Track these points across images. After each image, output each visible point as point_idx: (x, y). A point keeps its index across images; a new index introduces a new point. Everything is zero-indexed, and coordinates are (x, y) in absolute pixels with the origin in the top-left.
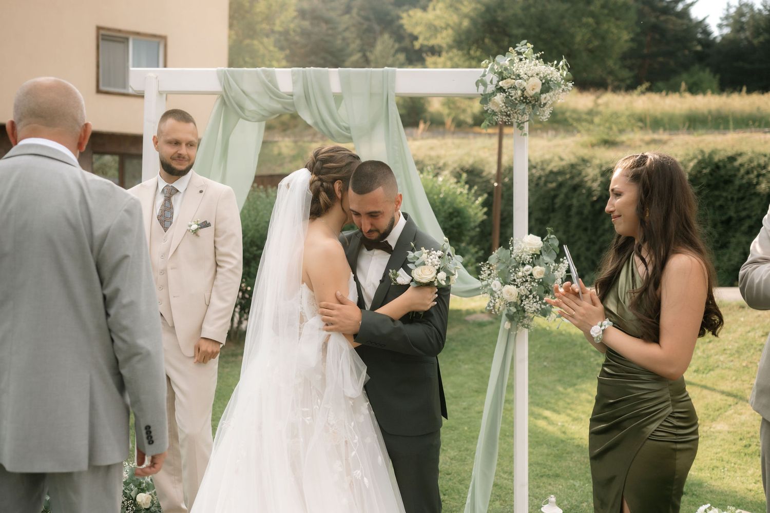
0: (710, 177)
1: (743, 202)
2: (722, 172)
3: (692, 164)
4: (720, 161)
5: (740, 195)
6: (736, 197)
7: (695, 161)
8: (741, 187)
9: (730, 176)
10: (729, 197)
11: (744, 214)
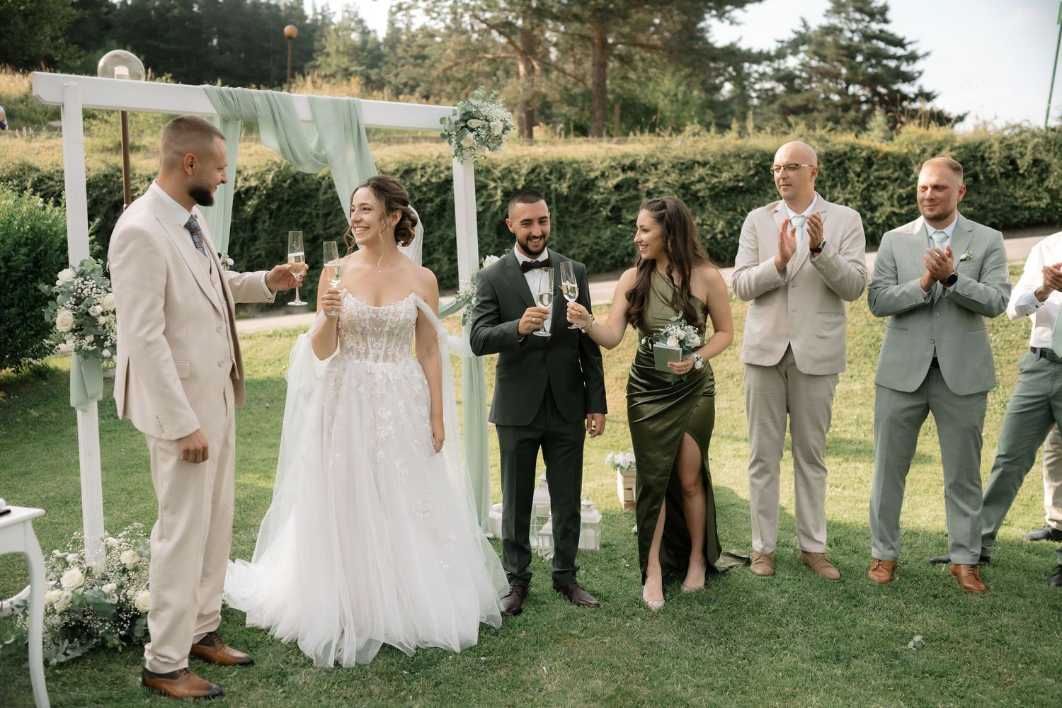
0: (291, 192)
1: (329, 218)
2: (303, 186)
3: (269, 177)
4: (297, 173)
5: (325, 211)
6: (321, 213)
7: (273, 173)
8: (326, 203)
9: (310, 190)
10: (314, 213)
11: (333, 231)
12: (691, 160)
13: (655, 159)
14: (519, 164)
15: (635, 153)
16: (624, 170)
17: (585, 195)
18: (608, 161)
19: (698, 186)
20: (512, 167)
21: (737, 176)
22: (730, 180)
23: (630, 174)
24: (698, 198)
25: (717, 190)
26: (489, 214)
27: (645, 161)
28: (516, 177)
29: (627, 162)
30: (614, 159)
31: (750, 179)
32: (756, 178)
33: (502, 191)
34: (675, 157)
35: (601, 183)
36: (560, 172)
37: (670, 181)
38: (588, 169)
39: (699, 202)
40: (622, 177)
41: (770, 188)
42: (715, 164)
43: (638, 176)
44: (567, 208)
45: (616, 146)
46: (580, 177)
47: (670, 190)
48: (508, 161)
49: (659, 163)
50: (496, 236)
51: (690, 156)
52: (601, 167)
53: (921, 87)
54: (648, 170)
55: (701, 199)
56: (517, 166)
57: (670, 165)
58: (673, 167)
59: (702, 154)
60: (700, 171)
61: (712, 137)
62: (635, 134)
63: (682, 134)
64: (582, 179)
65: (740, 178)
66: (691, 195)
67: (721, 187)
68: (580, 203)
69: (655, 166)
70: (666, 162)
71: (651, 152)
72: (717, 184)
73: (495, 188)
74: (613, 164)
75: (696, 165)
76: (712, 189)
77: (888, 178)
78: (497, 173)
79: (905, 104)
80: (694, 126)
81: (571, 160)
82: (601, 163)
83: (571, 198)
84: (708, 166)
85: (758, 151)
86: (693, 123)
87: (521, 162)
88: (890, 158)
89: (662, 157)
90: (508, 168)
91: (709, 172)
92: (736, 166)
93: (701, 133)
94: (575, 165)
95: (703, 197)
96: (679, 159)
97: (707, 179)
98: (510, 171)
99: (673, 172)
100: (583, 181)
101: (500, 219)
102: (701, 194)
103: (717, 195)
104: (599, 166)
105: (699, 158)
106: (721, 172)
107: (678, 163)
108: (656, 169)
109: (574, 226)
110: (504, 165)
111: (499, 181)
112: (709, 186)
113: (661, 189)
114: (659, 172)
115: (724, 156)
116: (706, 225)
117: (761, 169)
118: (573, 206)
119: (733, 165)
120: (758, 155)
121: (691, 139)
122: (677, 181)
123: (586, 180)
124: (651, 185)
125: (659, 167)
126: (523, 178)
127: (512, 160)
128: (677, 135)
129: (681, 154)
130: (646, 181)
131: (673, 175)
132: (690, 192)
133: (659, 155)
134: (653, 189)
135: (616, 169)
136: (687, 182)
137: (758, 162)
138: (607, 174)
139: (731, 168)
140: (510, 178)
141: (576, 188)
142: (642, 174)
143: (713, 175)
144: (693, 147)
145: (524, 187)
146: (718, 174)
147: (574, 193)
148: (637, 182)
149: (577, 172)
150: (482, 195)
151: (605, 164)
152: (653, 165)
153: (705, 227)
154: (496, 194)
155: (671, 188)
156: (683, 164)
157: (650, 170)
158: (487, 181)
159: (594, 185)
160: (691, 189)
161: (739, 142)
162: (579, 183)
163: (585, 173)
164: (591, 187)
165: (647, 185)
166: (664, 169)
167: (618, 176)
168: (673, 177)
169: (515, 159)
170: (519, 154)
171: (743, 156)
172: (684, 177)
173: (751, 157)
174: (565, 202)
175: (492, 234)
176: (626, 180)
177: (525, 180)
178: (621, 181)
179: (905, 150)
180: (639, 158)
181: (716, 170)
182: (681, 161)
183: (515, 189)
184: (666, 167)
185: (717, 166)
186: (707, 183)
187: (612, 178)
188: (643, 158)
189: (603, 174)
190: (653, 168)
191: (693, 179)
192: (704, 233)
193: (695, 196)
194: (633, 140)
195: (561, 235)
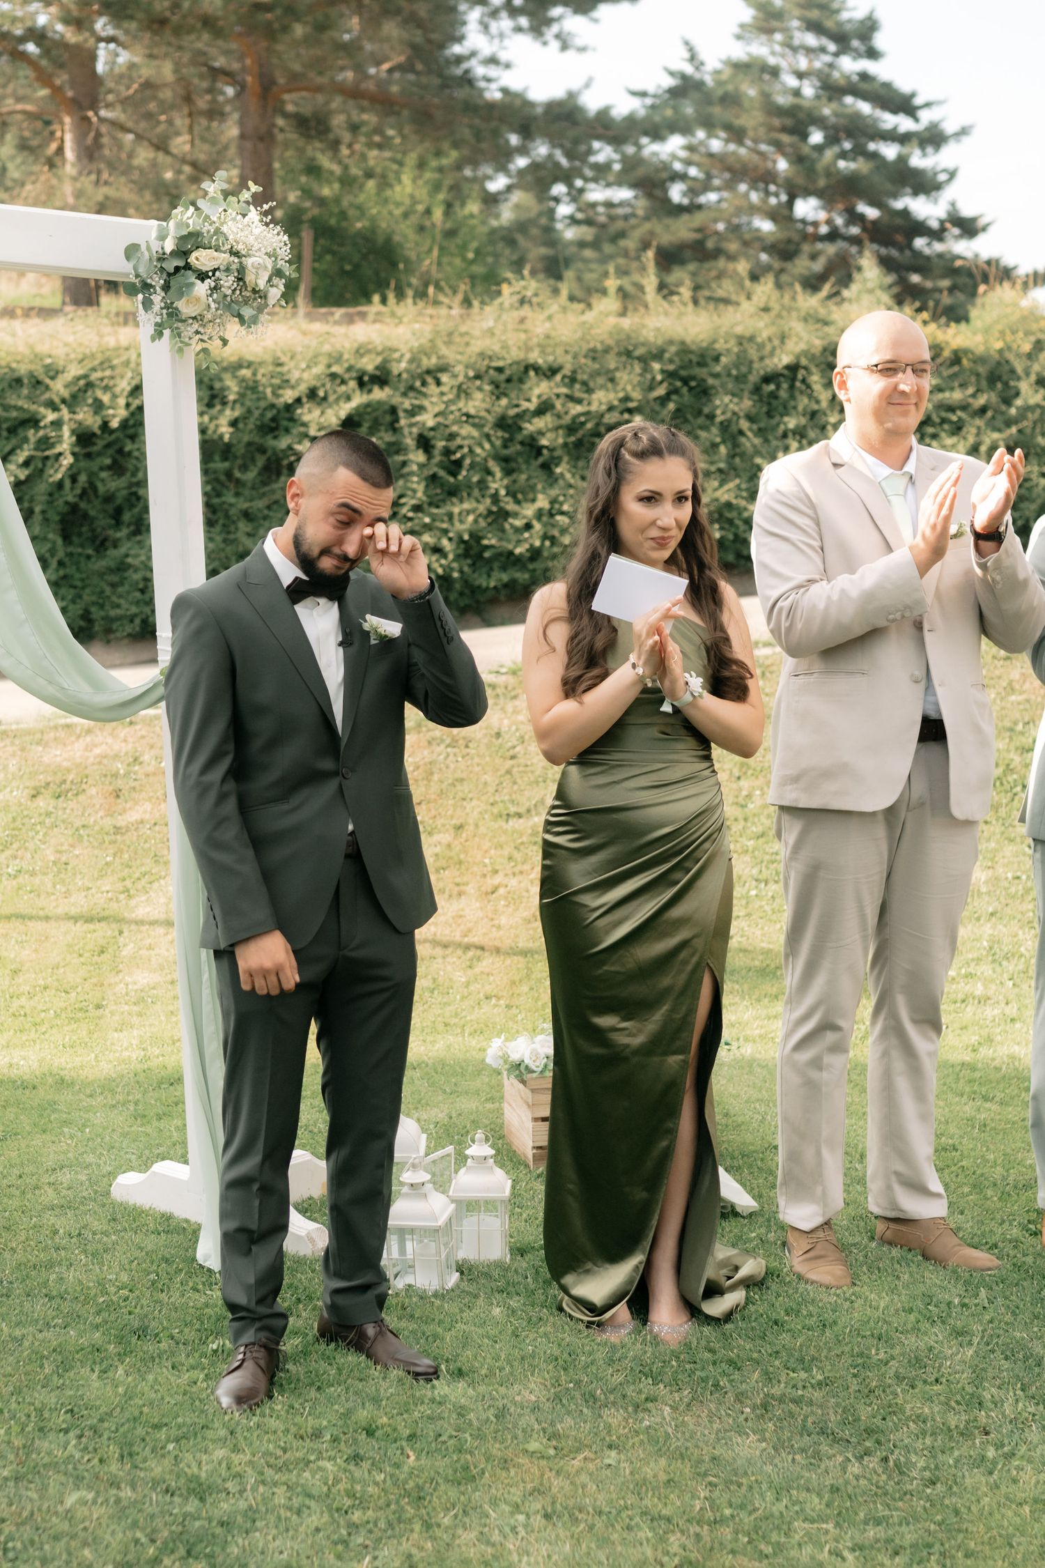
12: (518, 363)
13: (434, 360)
14: (112, 368)
15: (389, 344)
16: (364, 382)
17: (270, 442)
18: (324, 361)
19: (539, 423)
20: (94, 376)
21: (627, 399)
22: (611, 408)
23: (378, 394)
24: (539, 451)
25: (580, 434)
26: (41, 488)
27: (411, 361)
28: (106, 398)
29: (369, 364)
30: (338, 359)
31: (657, 408)
32: (671, 406)
33: (73, 432)
34: (482, 355)
35: (311, 416)
36: (211, 388)
37: (472, 411)
38: (276, 381)
39: (541, 460)
40: (358, 399)
41: (702, 428)
42: (574, 372)
43: (397, 400)
44: (229, 474)
45: (341, 330)
46: (258, 399)
47: (475, 433)
48: (81, 361)
49: (443, 369)
50: (59, 541)
51: (515, 354)
52: (306, 376)
53: (953, 204)
54: (418, 384)
55: (545, 452)
56: (108, 373)
57: (471, 374)
58: (477, 377)
59: (543, 348)
60: (540, 389)
61: (564, 309)
62: (384, 301)
63: (497, 302)
64: (263, 404)
65: (631, 405)
66: (522, 443)
67: (589, 426)
68: (261, 461)
69: (434, 374)
70: (459, 369)
71: (423, 341)
72: (582, 419)
73: (57, 424)
74: (336, 369)
75: (532, 373)
76: (571, 429)
77: (964, 408)
78: (59, 388)
79: (920, 243)
80: (523, 283)
81: (234, 359)
82: (308, 367)
83: (240, 450)
84: (558, 377)
85: (671, 342)
86: (523, 278)
87: (115, 362)
88: (965, 362)
89: (450, 354)
90: (85, 376)
91: (564, 390)
92: (623, 377)
93: (535, 300)
94: (245, 373)
95: (551, 450)
96: (490, 358)
97: (558, 405)
98: (90, 385)
99: (480, 389)
100: (265, 409)
101: (71, 499)
102: (544, 442)
103: (579, 444)
104: (304, 376)
105: (535, 357)
106: (589, 391)
107: (489, 367)
108: (438, 383)
109: (247, 515)
110: (74, 371)
111: (65, 411)
112: (567, 420)
113: (455, 428)
114: (444, 389)
115: (593, 354)
116: (562, 513)
117: (679, 384)
118: (244, 468)
119: (618, 375)
120: (673, 349)
121: (516, 314)
122: (488, 411)
123: (273, 406)
124: (428, 419)
125: (444, 378)
126: (122, 401)
127: (93, 356)
128: (483, 303)
129: (497, 348)
130: (421, 409)
131: (478, 395)
132: (519, 437)
133: (444, 350)
134: (432, 429)
135: (343, 382)
136: (512, 412)
137: (671, 367)
138: (321, 393)
139: (612, 380)
140: (90, 401)
141: (251, 426)
142: (405, 394)
143: (570, 398)
144: (517, 330)
145: (124, 424)
146: (585, 396)
147: (246, 438)
148: (393, 410)
149: (251, 388)
150: (26, 440)
151: (319, 369)
152: (428, 372)
153: (558, 518)
154: (60, 439)
155: (474, 425)
156: (500, 370)
157: (424, 384)
158: (33, 407)
159: (292, 419)
160: (520, 429)
161: (626, 323)
162: (257, 413)
163: (269, 391)
164: (285, 423)
165: (418, 418)
166: (455, 382)
167: (348, 398)
168: (477, 403)
169: (100, 358)
170: (111, 342)
171: (637, 353)
172: (504, 402)
173: (658, 355)
174: (225, 459)
175: (51, 536)
176: (368, 405)
177: (128, 405)
178: (357, 408)
179: (999, 345)
180: (396, 355)
181: (577, 386)
182: (495, 364)
183: (105, 425)
184: (461, 378)
185: (580, 377)
186: (559, 416)
187: (337, 400)
188: (408, 356)
189: (312, 394)
190: (430, 380)
191: (525, 405)
192: (556, 533)
193: (532, 447)
194: (378, 313)
195: (219, 539)
